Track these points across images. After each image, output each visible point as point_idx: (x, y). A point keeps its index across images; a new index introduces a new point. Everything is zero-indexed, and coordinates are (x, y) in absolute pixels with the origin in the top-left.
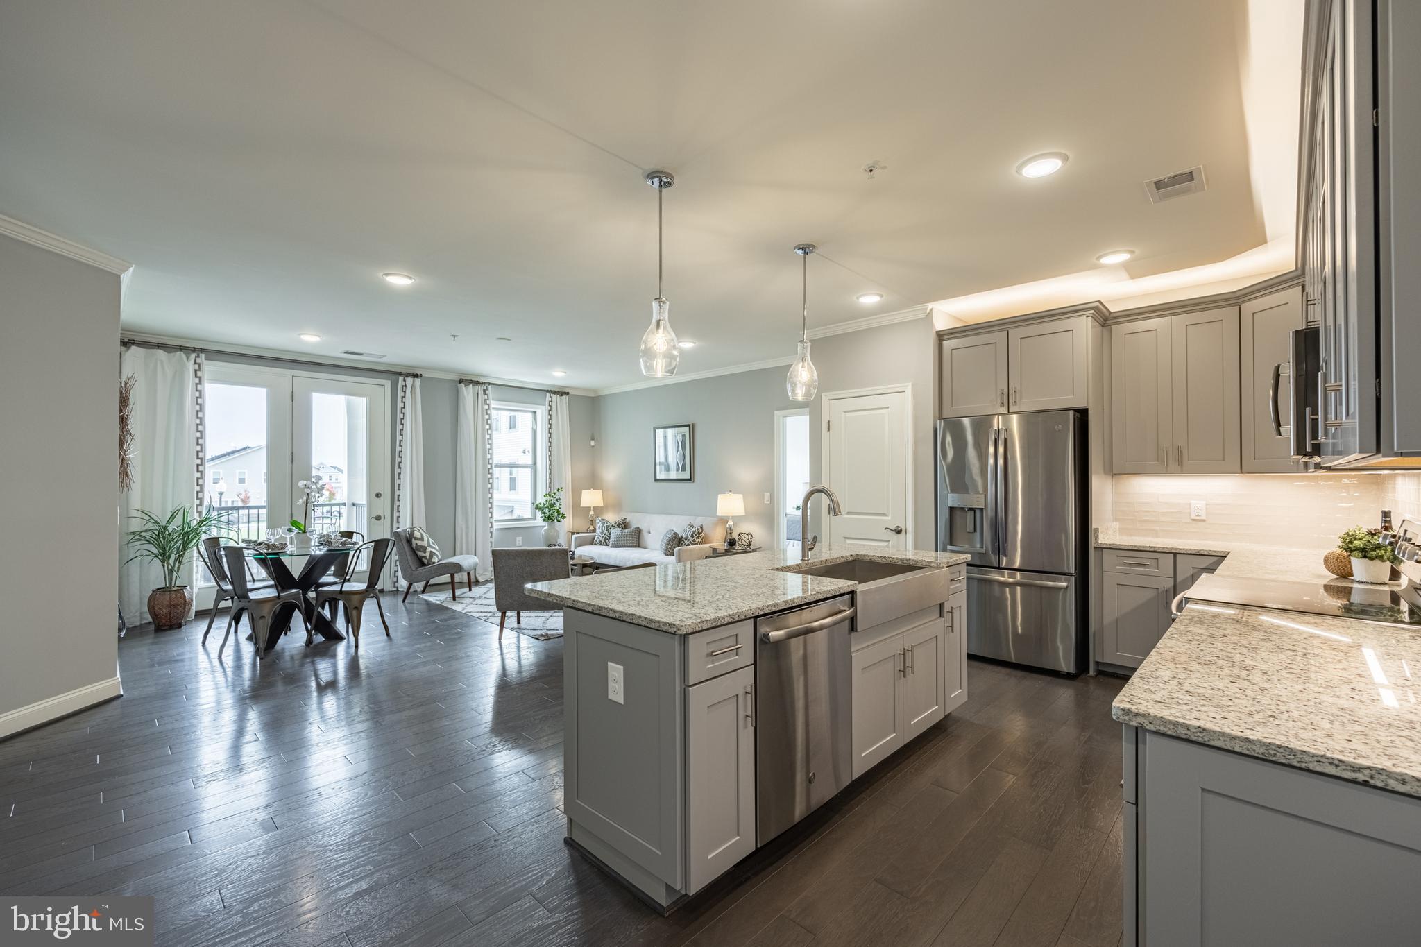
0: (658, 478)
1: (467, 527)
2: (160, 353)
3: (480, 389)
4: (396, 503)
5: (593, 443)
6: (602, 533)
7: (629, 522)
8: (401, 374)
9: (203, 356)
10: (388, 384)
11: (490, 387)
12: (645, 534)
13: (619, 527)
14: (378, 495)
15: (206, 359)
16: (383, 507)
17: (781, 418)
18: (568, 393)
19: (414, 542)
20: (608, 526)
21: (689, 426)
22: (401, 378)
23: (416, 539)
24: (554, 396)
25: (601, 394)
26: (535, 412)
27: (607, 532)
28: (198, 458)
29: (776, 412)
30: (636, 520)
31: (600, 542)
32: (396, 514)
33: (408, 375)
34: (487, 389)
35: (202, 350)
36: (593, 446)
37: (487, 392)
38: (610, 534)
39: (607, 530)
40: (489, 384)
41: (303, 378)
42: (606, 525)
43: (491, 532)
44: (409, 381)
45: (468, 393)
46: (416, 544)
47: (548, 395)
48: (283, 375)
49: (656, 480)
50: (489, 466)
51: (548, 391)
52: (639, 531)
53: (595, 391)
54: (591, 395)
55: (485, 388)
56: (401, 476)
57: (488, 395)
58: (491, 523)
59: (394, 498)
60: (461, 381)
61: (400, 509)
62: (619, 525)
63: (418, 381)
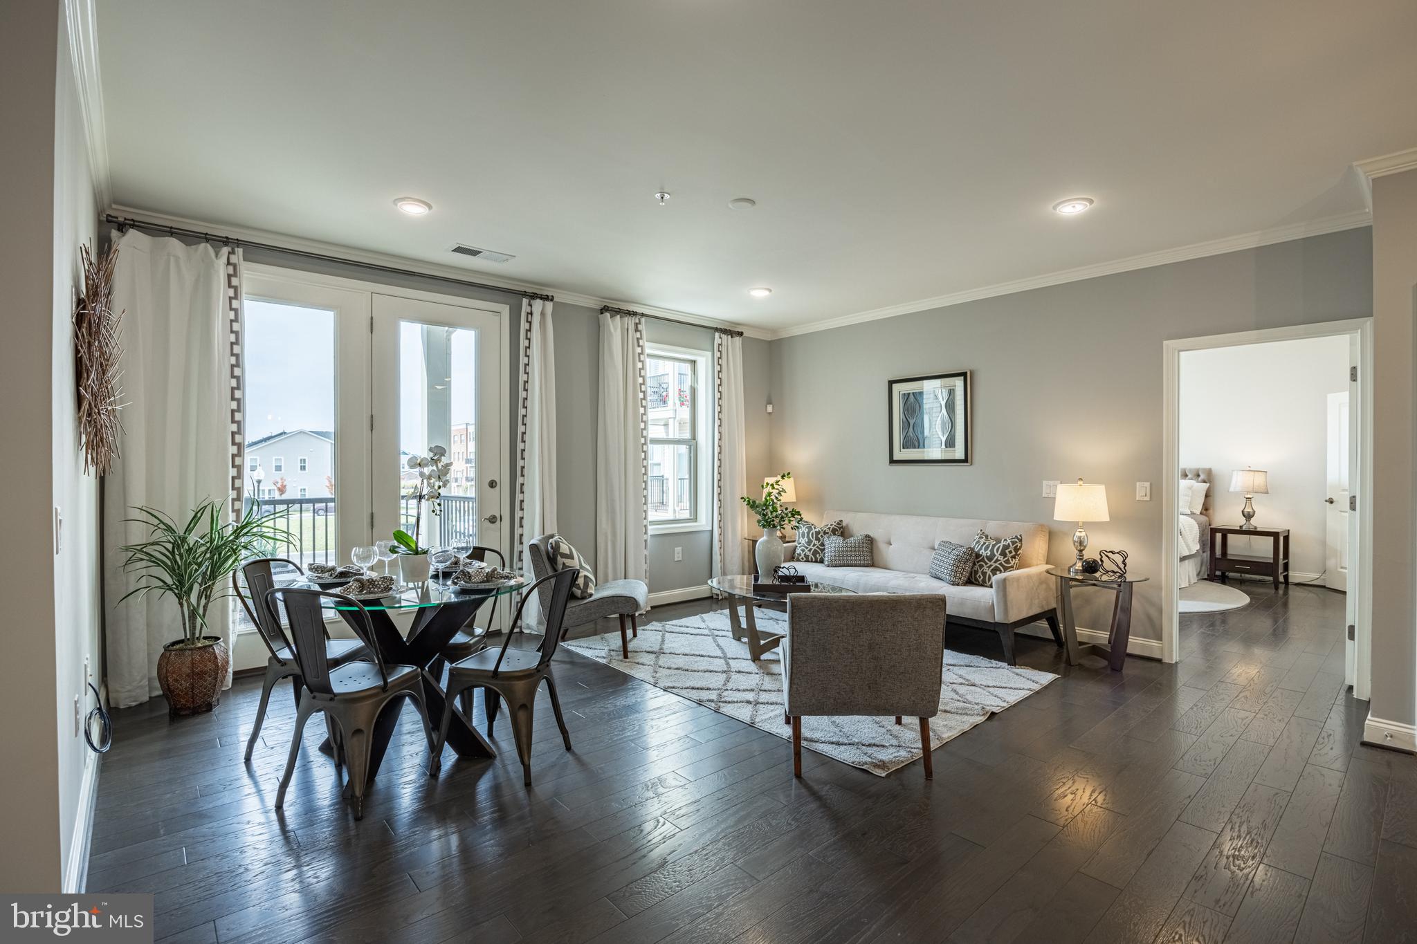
0: (895, 458)
1: (614, 534)
2: (174, 244)
3: (630, 322)
4: (519, 497)
5: (770, 409)
6: (809, 542)
7: (847, 525)
8: (525, 294)
9: (240, 251)
10: (505, 310)
11: (643, 320)
12: (882, 546)
13: (835, 534)
14: (492, 484)
15: (245, 260)
16: (499, 502)
17: (1176, 351)
18: (741, 334)
19: (560, 560)
20: (818, 533)
21: (964, 375)
22: (525, 301)
23: (564, 556)
24: (724, 336)
25: (784, 335)
26: (694, 362)
27: (816, 542)
28: (233, 421)
29: (1165, 343)
30: (860, 525)
31: (807, 556)
32: (518, 514)
33: (534, 296)
34: (640, 323)
35: (238, 243)
36: (770, 413)
37: (640, 327)
38: (823, 545)
39: (817, 539)
40: (643, 315)
41: (388, 295)
42: (814, 531)
43: (646, 541)
44: (538, 304)
45: (614, 327)
46: (564, 564)
47: (717, 335)
48: (358, 291)
49: (892, 461)
50: (643, 440)
51: (717, 329)
52: (870, 541)
53: (773, 330)
54: (769, 338)
55: (637, 321)
56: (526, 454)
57: (640, 331)
58: (645, 526)
59: (515, 489)
60: (605, 309)
61: (525, 506)
62: (834, 531)
63: (549, 305)
